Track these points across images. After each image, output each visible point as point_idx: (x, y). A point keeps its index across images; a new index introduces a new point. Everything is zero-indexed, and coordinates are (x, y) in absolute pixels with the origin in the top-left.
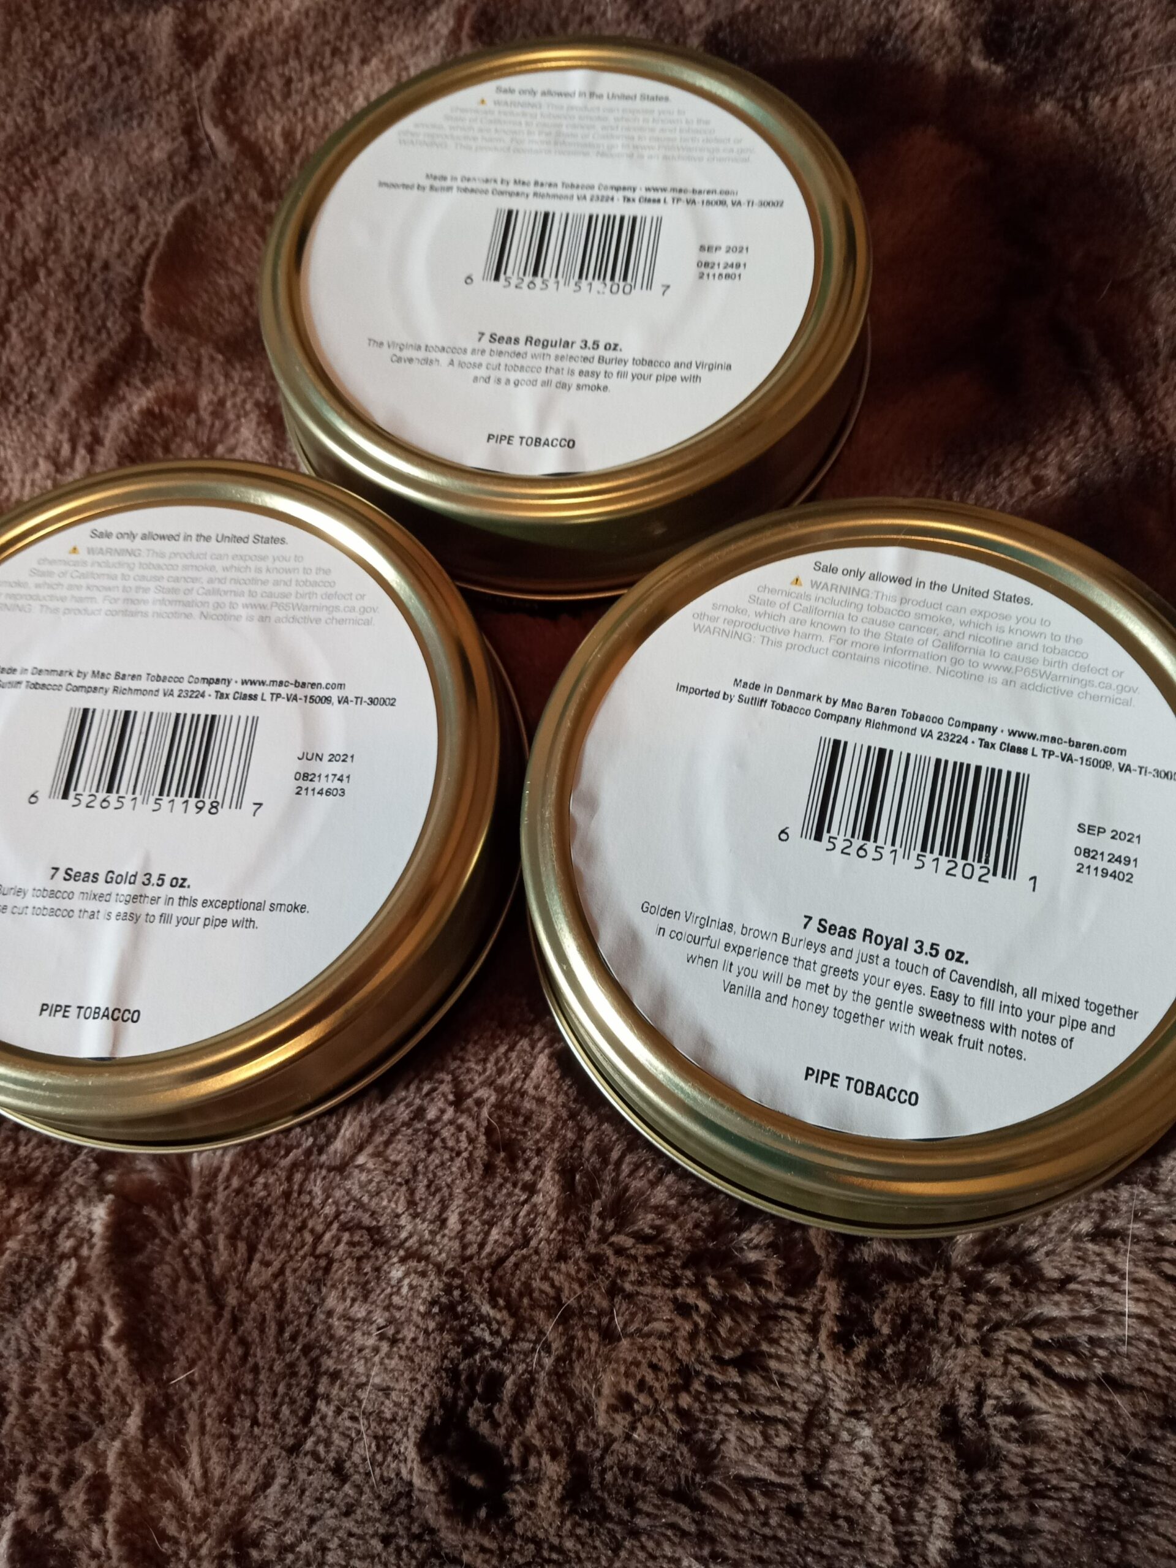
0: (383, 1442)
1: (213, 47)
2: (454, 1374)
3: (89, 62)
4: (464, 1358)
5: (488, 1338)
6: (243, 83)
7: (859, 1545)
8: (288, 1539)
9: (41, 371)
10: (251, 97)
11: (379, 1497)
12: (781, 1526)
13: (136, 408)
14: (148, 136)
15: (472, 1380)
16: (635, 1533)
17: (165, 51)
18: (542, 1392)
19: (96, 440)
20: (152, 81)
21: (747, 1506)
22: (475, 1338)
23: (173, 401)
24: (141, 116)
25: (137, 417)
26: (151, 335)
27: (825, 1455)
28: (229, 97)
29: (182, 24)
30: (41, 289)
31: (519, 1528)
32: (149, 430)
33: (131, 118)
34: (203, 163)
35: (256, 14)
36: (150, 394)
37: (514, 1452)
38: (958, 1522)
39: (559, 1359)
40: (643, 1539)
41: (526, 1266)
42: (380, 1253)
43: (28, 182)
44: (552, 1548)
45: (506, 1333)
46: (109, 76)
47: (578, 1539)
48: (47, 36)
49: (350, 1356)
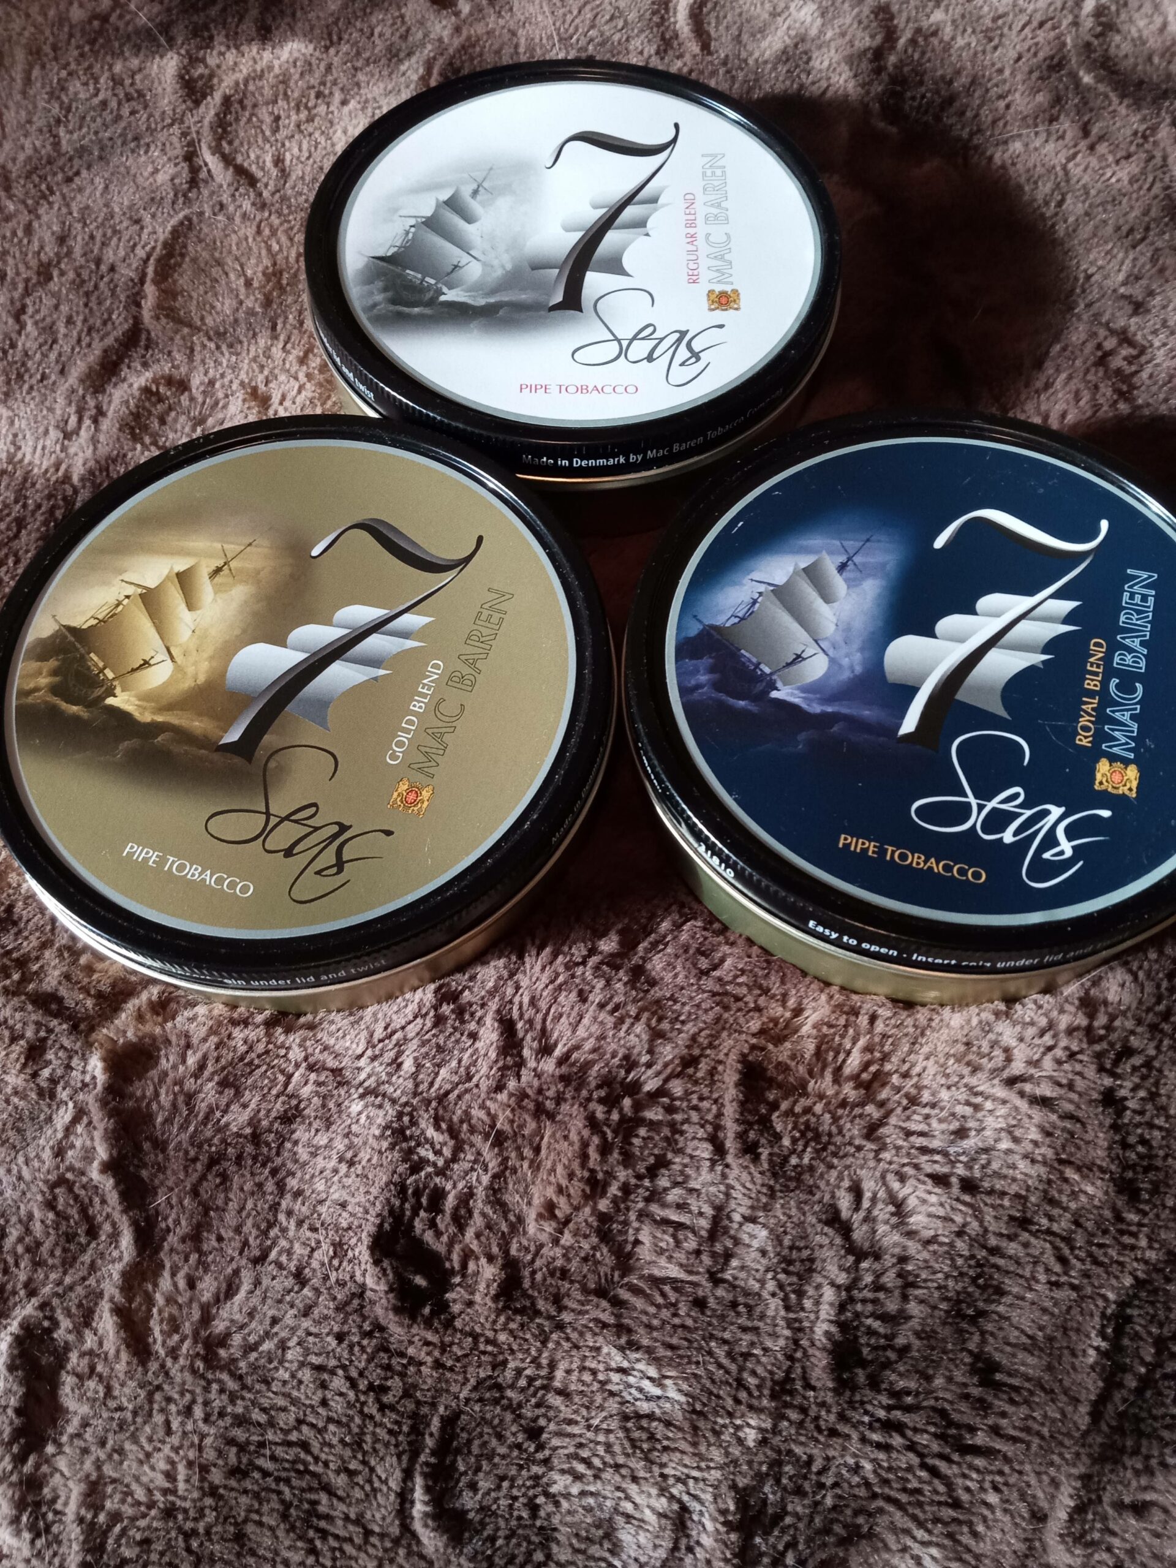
0: (339, 1249)
1: (212, 88)
2: (402, 1189)
3: (101, 97)
4: (412, 1174)
5: (431, 1157)
6: (237, 120)
7: (756, 1330)
8: (252, 1339)
9: (53, 356)
10: (242, 131)
11: (335, 1298)
12: (688, 1315)
13: (136, 386)
14: (153, 162)
15: (418, 1193)
16: (560, 1326)
17: (169, 90)
18: (480, 1205)
19: (100, 412)
20: (157, 115)
21: (660, 1300)
22: (420, 1158)
23: (170, 381)
24: (148, 145)
25: (137, 394)
26: (151, 327)
27: (728, 1256)
28: (225, 131)
29: (185, 68)
30: (53, 286)
31: (458, 1324)
32: (147, 404)
33: (138, 146)
34: (202, 185)
35: (251, 63)
36: (149, 375)
37: (455, 1257)
38: (842, 1307)
39: (495, 1176)
40: (569, 1331)
41: (467, 1097)
42: (342, 1092)
43: (44, 197)
44: (488, 1342)
45: (447, 1152)
46: (118, 109)
47: (511, 1332)
48: (64, 74)
49: (313, 1176)
